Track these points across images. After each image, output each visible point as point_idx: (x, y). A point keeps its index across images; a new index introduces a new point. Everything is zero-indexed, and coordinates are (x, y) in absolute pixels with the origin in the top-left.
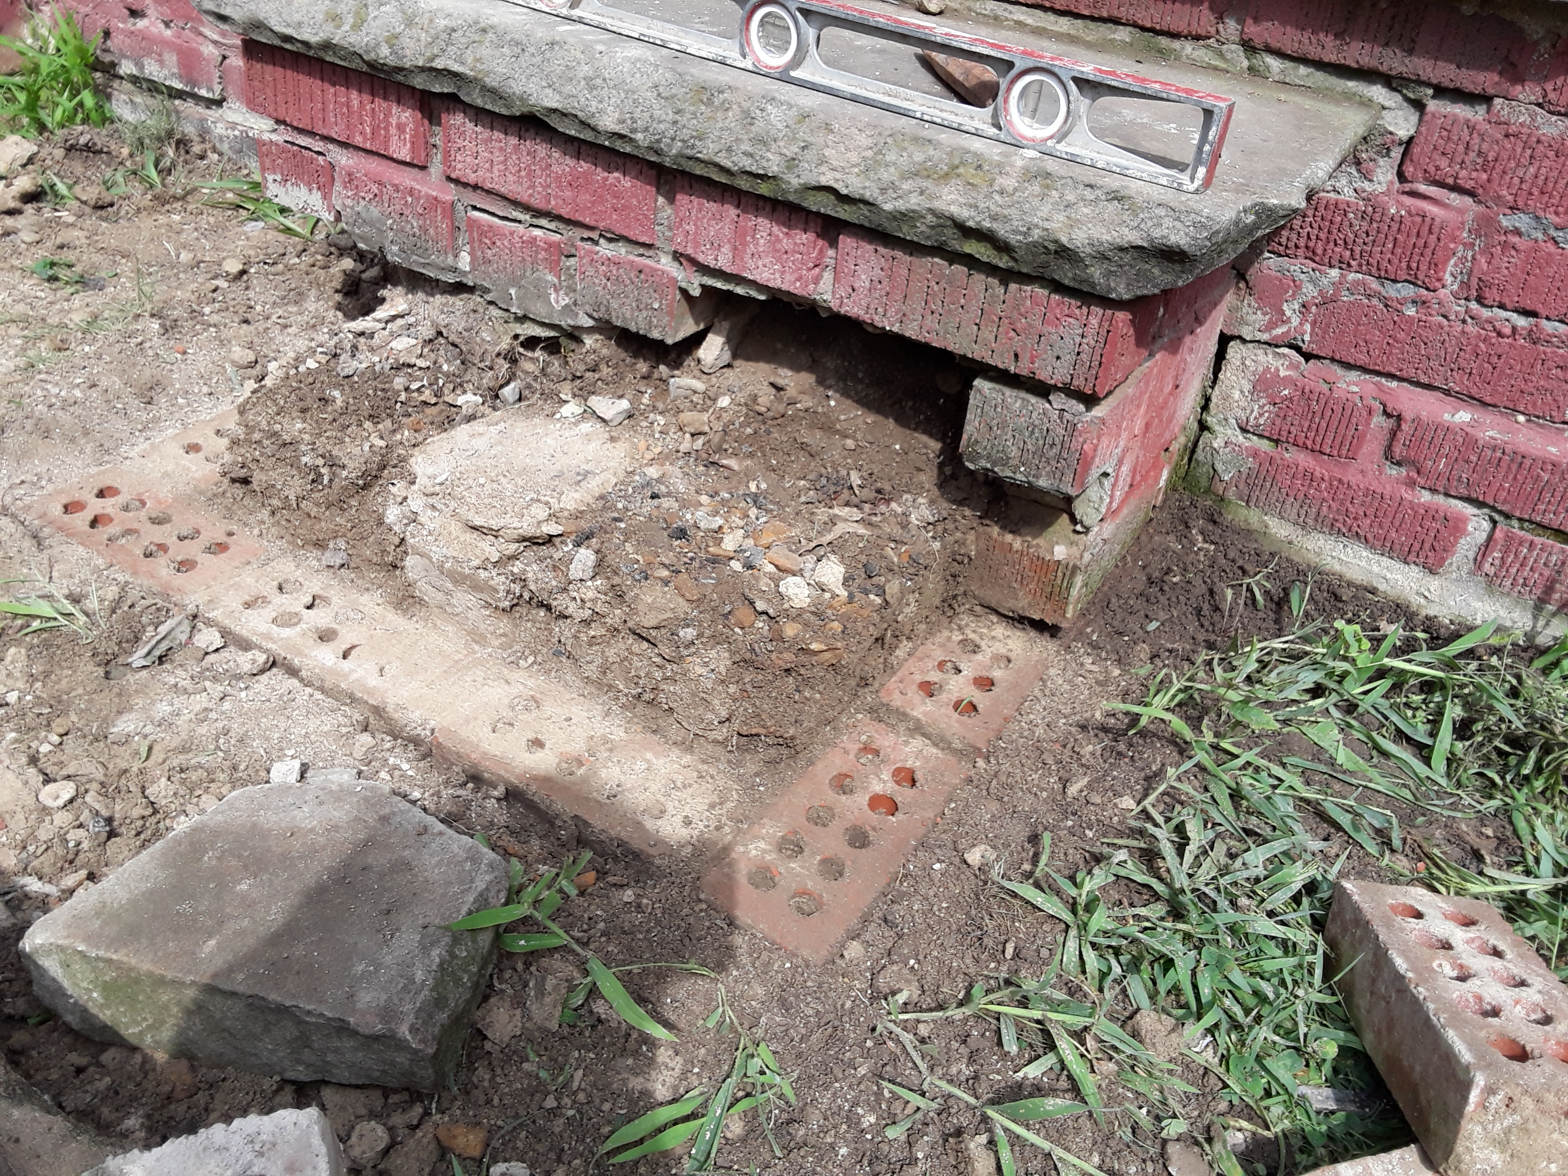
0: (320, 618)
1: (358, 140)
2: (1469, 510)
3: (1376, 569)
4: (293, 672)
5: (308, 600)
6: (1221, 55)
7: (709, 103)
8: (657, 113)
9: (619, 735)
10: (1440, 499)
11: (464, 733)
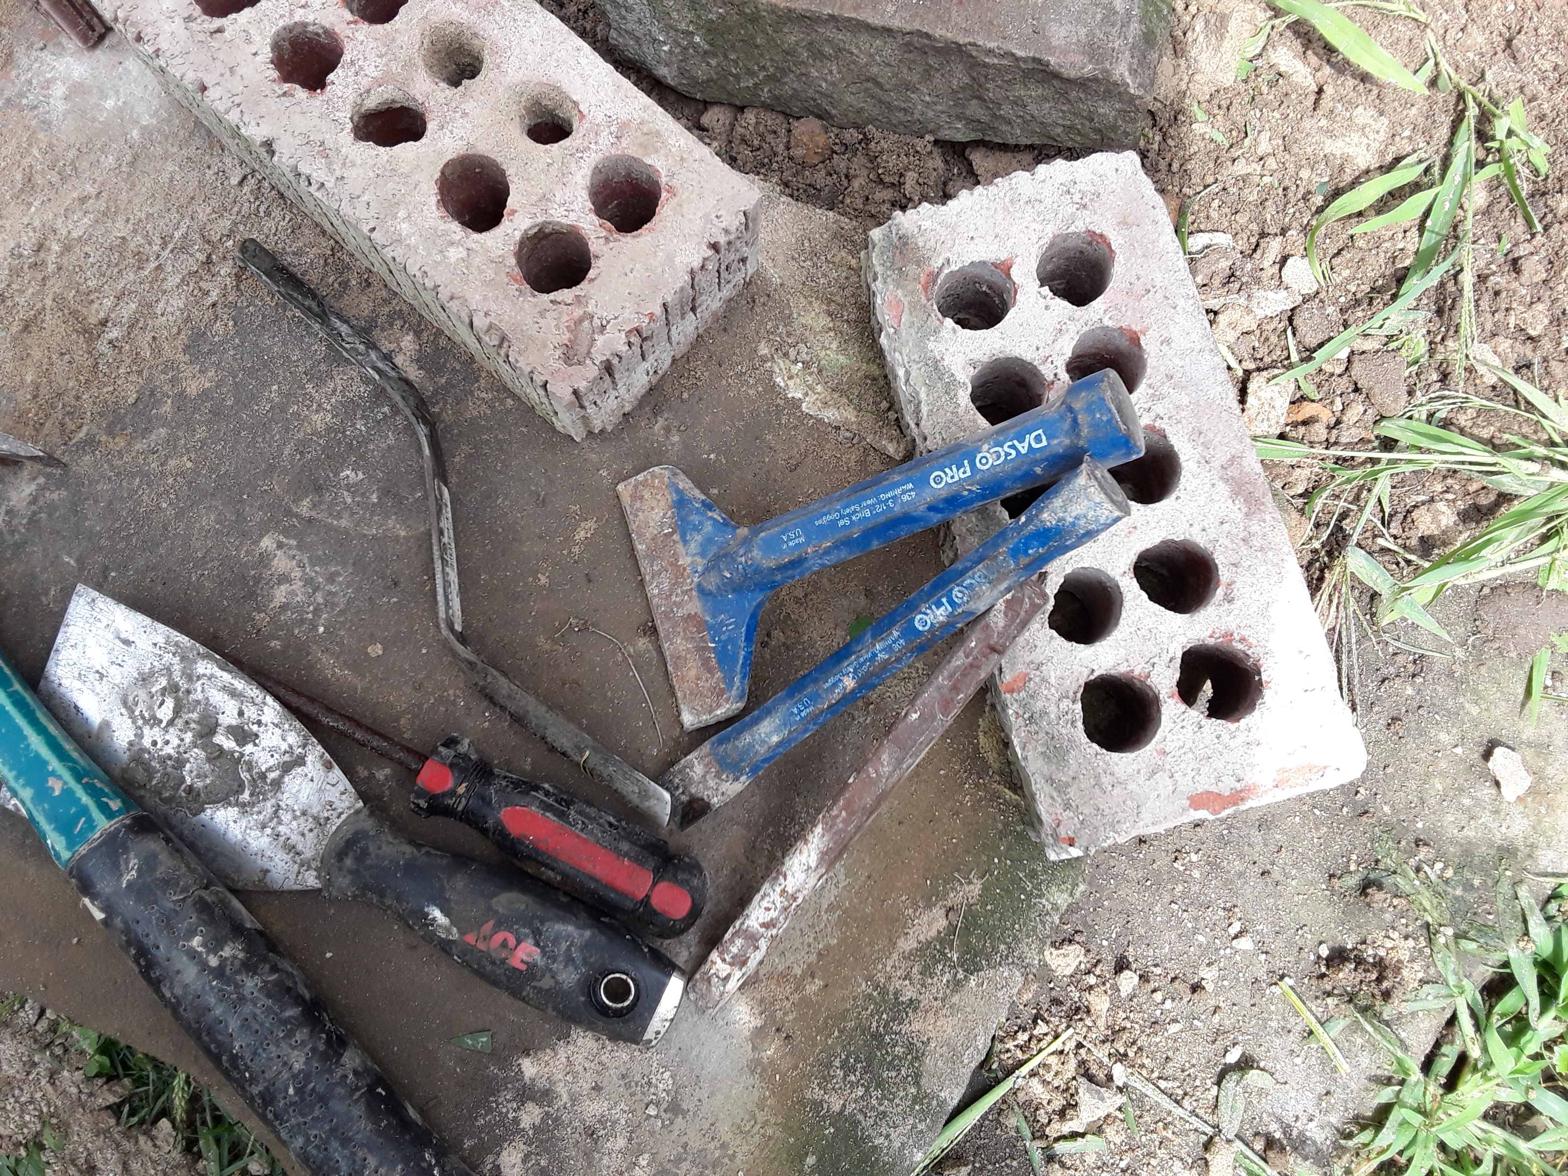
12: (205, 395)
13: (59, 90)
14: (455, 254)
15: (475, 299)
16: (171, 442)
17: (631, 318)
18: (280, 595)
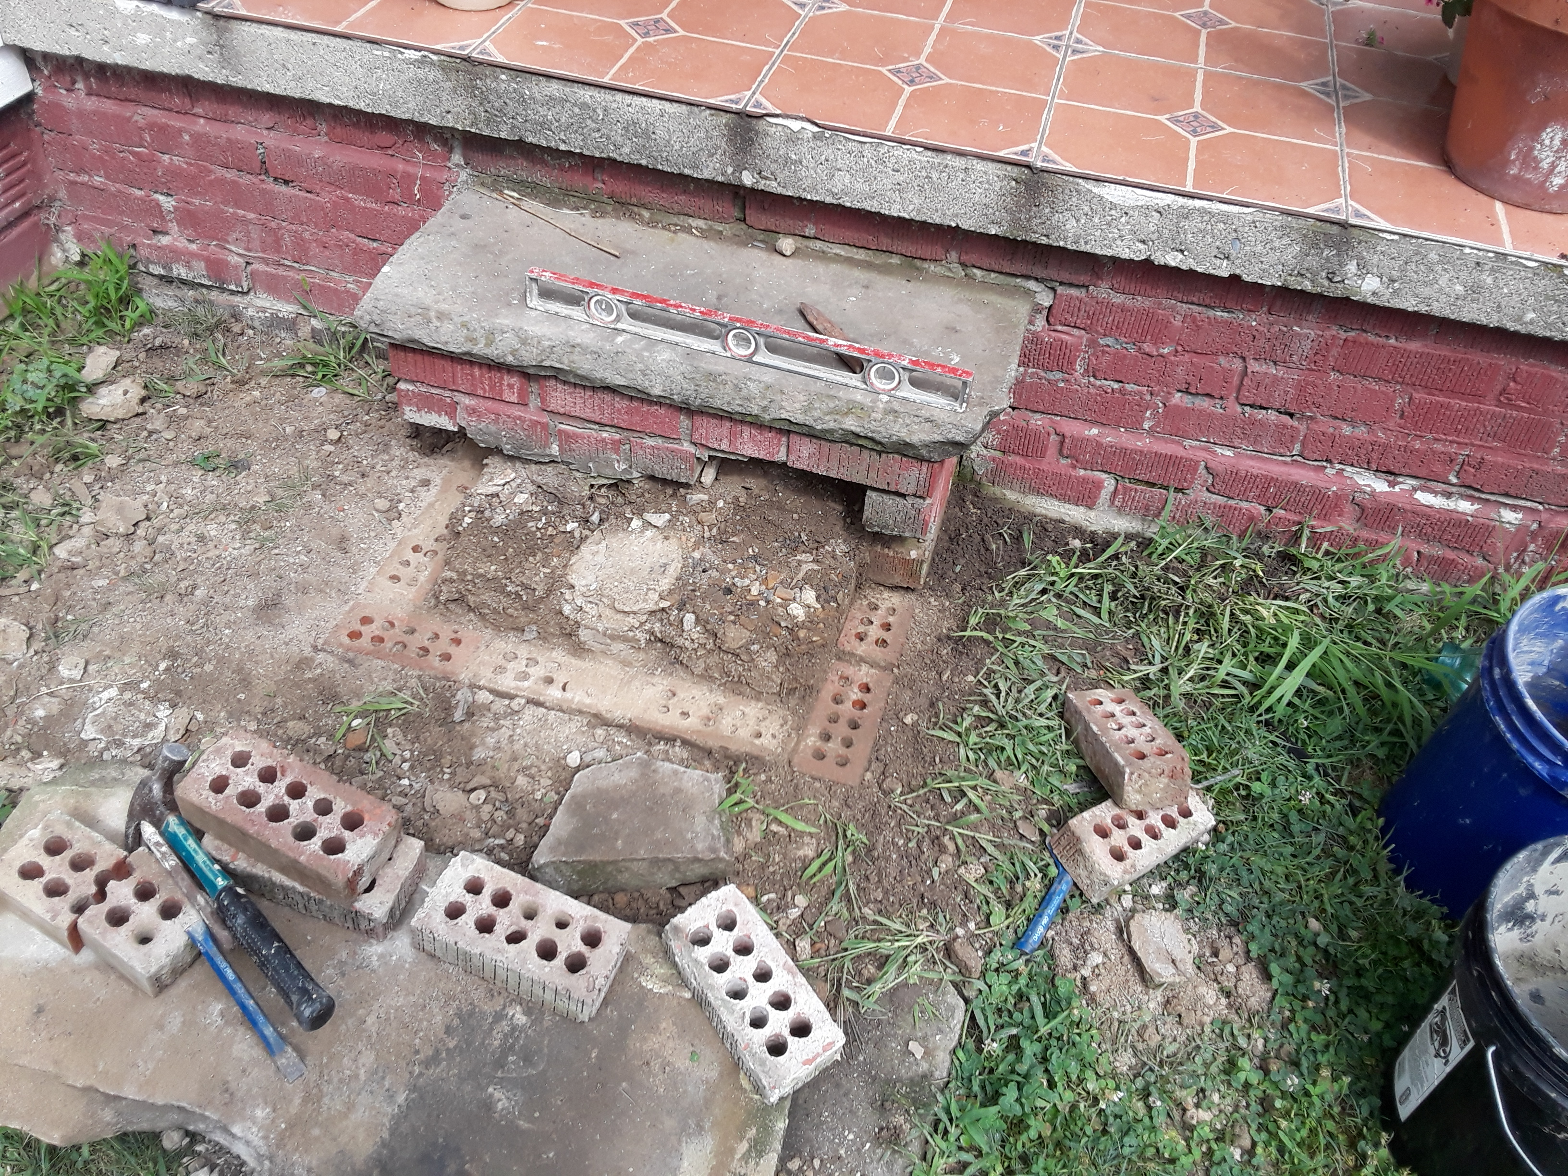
0: (536, 672)
1: (480, 392)
2: (1104, 476)
3: (1063, 510)
4: (539, 704)
5: (524, 662)
6: (950, 270)
7: (715, 381)
8: (685, 386)
9: (721, 700)
10: (1089, 472)
11: (646, 716)
12: (456, 1047)
13: (375, 958)
14: (547, 970)
15: (557, 981)
16: (448, 1065)
17: (605, 972)
18: (500, 1105)
